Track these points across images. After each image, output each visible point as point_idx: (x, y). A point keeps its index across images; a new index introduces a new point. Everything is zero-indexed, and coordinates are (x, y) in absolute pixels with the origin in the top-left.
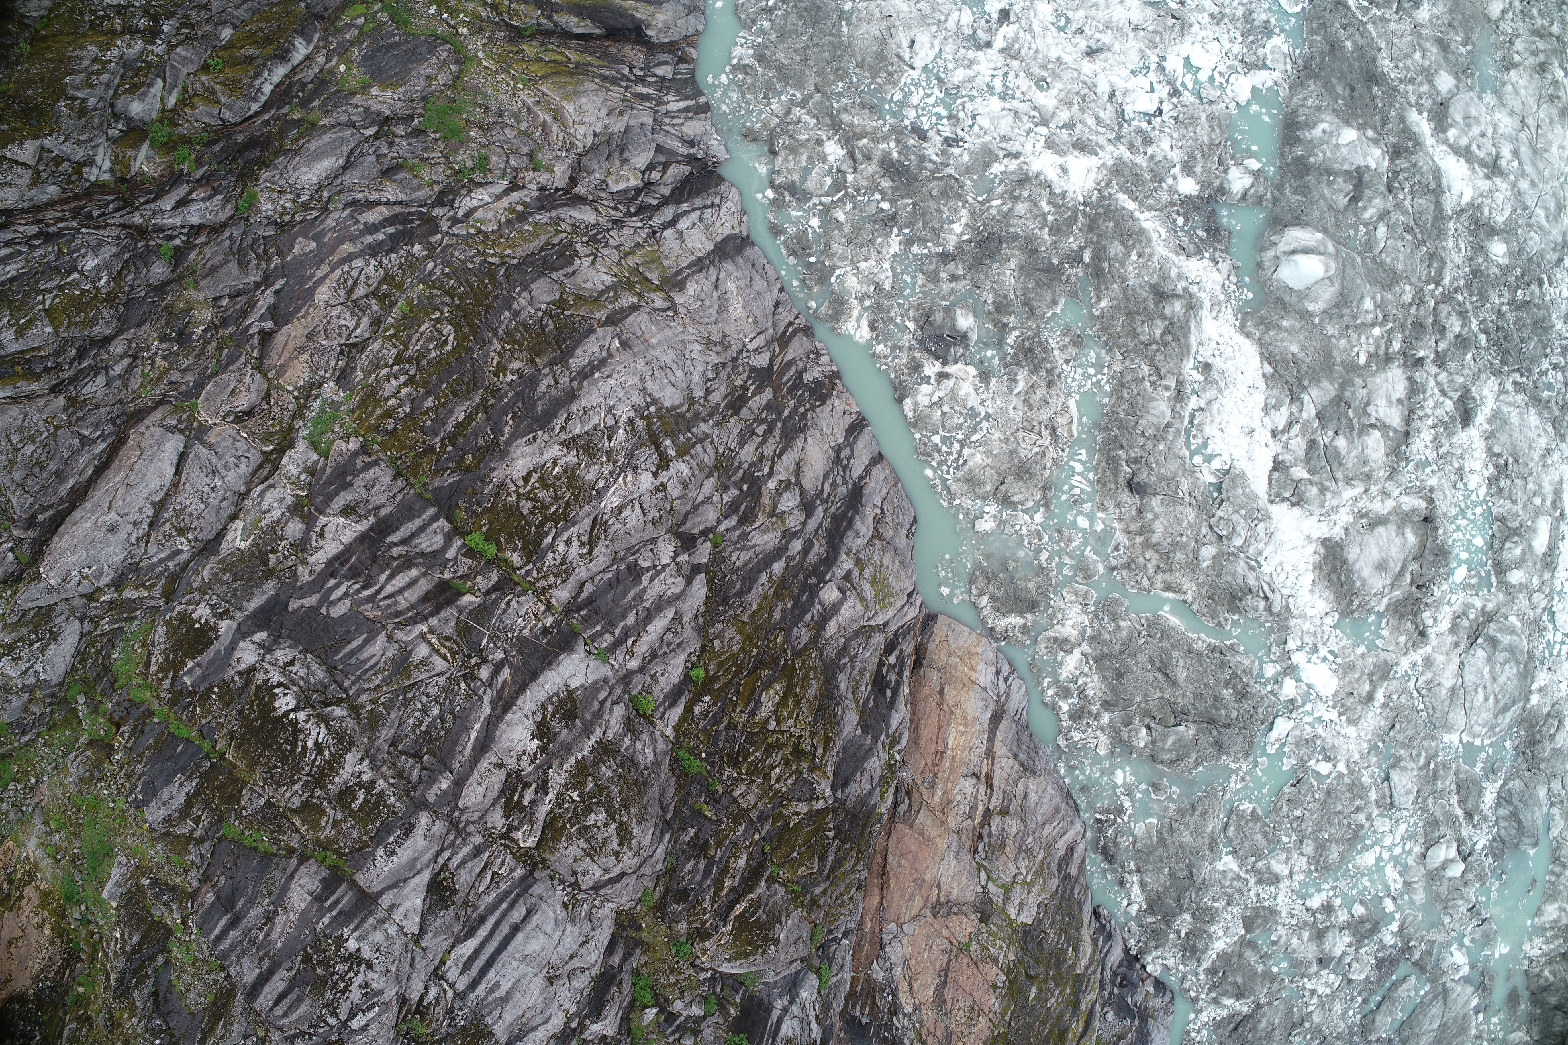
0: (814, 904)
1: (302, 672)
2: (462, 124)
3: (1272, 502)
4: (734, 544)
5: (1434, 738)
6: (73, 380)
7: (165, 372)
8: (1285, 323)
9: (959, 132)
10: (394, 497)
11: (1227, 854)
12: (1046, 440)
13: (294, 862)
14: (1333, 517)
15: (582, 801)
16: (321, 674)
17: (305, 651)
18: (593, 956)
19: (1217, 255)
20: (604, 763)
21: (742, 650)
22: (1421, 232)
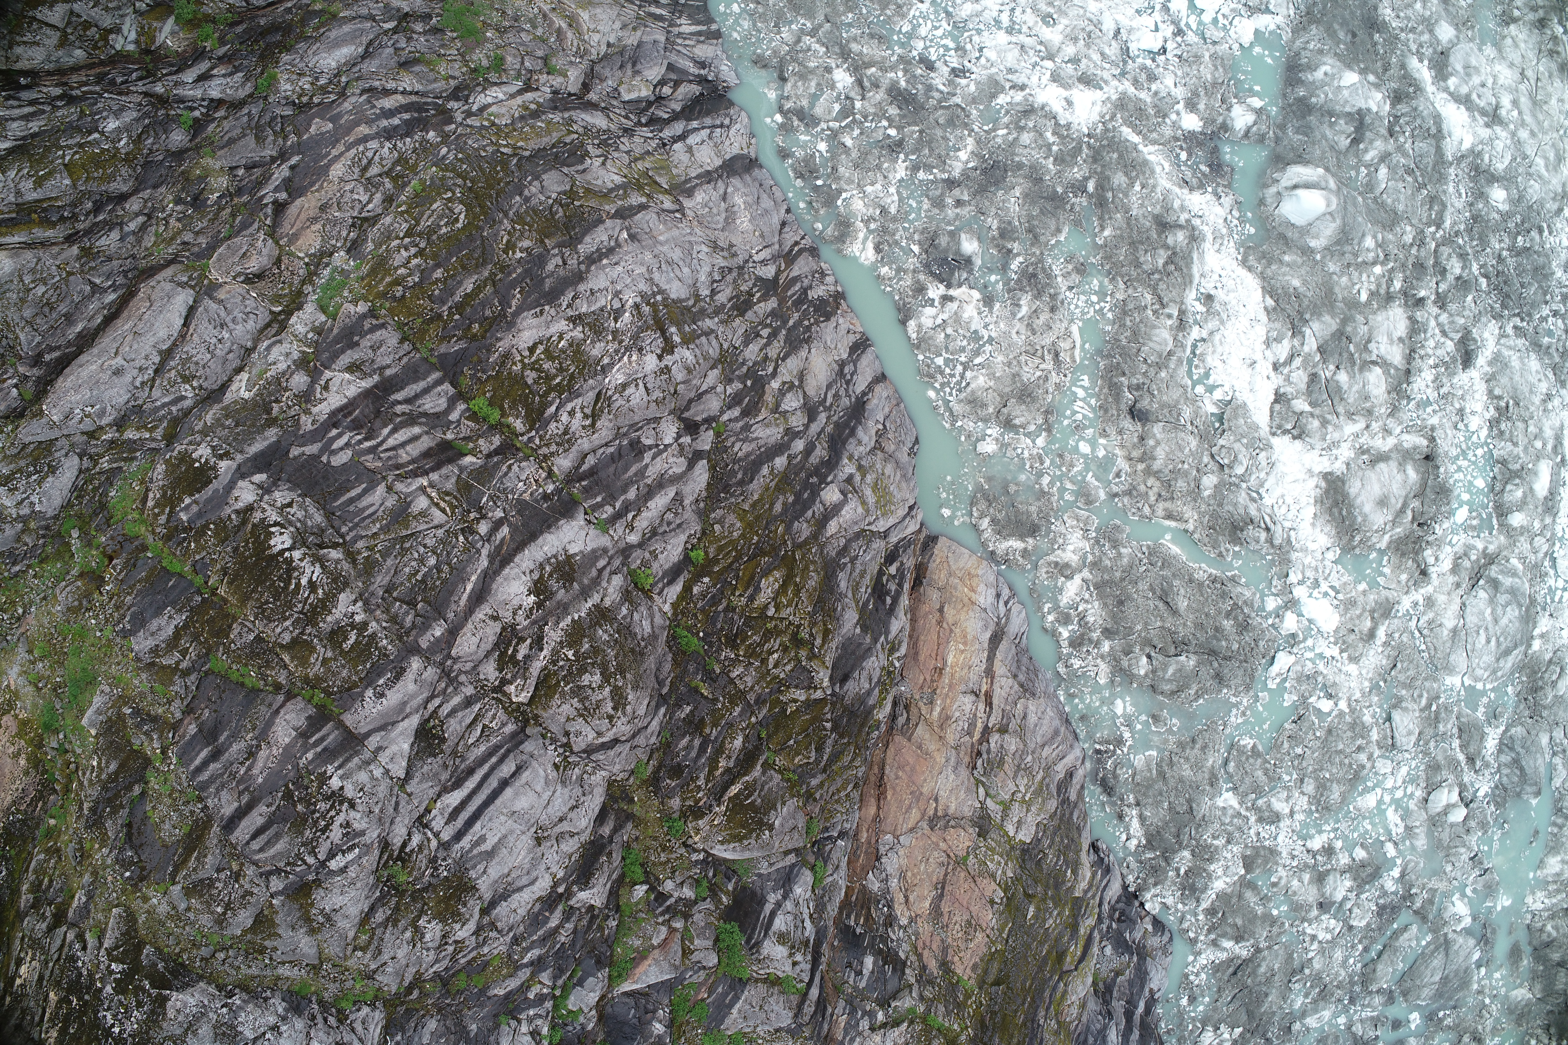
0: (809, 796)
1: (300, 514)
2: (479, 25)
3: (1274, 434)
4: (737, 434)
5: (1435, 680)
6: (88, 232)
7: (179, 232)
8: (1287, 258)
9: (966, 63)
10: (400, 359)
11: (1227, 790)
12: (1049, 365)
13: (281, 698)
14: (1334, 452)
15: (577, 660)
16: (318, 518)
17: (304, 495)
18: (583, 821)
19: (1220, 190)
20: (601, 626)
21: (743, 536)
22: (1422, 175)
